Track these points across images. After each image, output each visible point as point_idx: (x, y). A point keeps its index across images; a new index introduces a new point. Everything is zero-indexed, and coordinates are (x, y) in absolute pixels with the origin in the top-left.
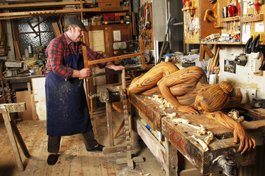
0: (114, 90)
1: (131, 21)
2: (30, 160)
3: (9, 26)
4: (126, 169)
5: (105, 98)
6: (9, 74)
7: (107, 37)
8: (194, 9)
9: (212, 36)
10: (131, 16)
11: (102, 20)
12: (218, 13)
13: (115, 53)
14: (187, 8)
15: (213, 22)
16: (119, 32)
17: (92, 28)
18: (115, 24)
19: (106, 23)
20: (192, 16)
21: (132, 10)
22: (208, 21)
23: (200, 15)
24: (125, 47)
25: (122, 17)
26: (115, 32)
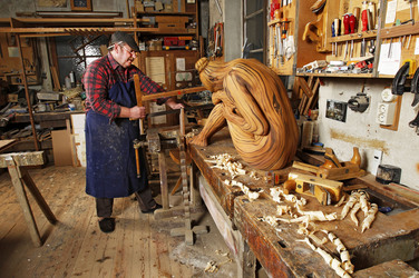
0: (170, 136)
1: (198, 47)
2: (56, 228)
3: (43, 47)
4: (183, 244)
5: (154, 148)
6: (42, 108)
7: (168, 66)
8: (288, 22)
9: (314, 64)
10: (198, 41)
11: (163, 44)
12: (325, 29)
13: (178, 85)
14: (277, 20)
15: (316, 42)
16: (183, 60)
17: (149, 54)
18: (178, 50)
19: (167, 48)
20: (285, 32)
21: (200, 34)
22: (309, 41)
23: (296, 31)
24: (190, 78)
25: (187, 42)
26: (178, 60)
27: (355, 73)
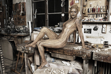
1: (3, 10)
12: (87, 11)
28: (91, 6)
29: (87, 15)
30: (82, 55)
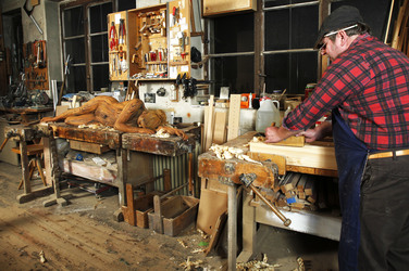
8: (123, 53)
12: (142, 58)
14: (116, 51)
15: (139, 64)
20: (121, 57)
22: (135, 63)
23: (128, 58)
27: (161, 78)
28: (150, 49)
29: (143, 66)
30: (108, 141)
